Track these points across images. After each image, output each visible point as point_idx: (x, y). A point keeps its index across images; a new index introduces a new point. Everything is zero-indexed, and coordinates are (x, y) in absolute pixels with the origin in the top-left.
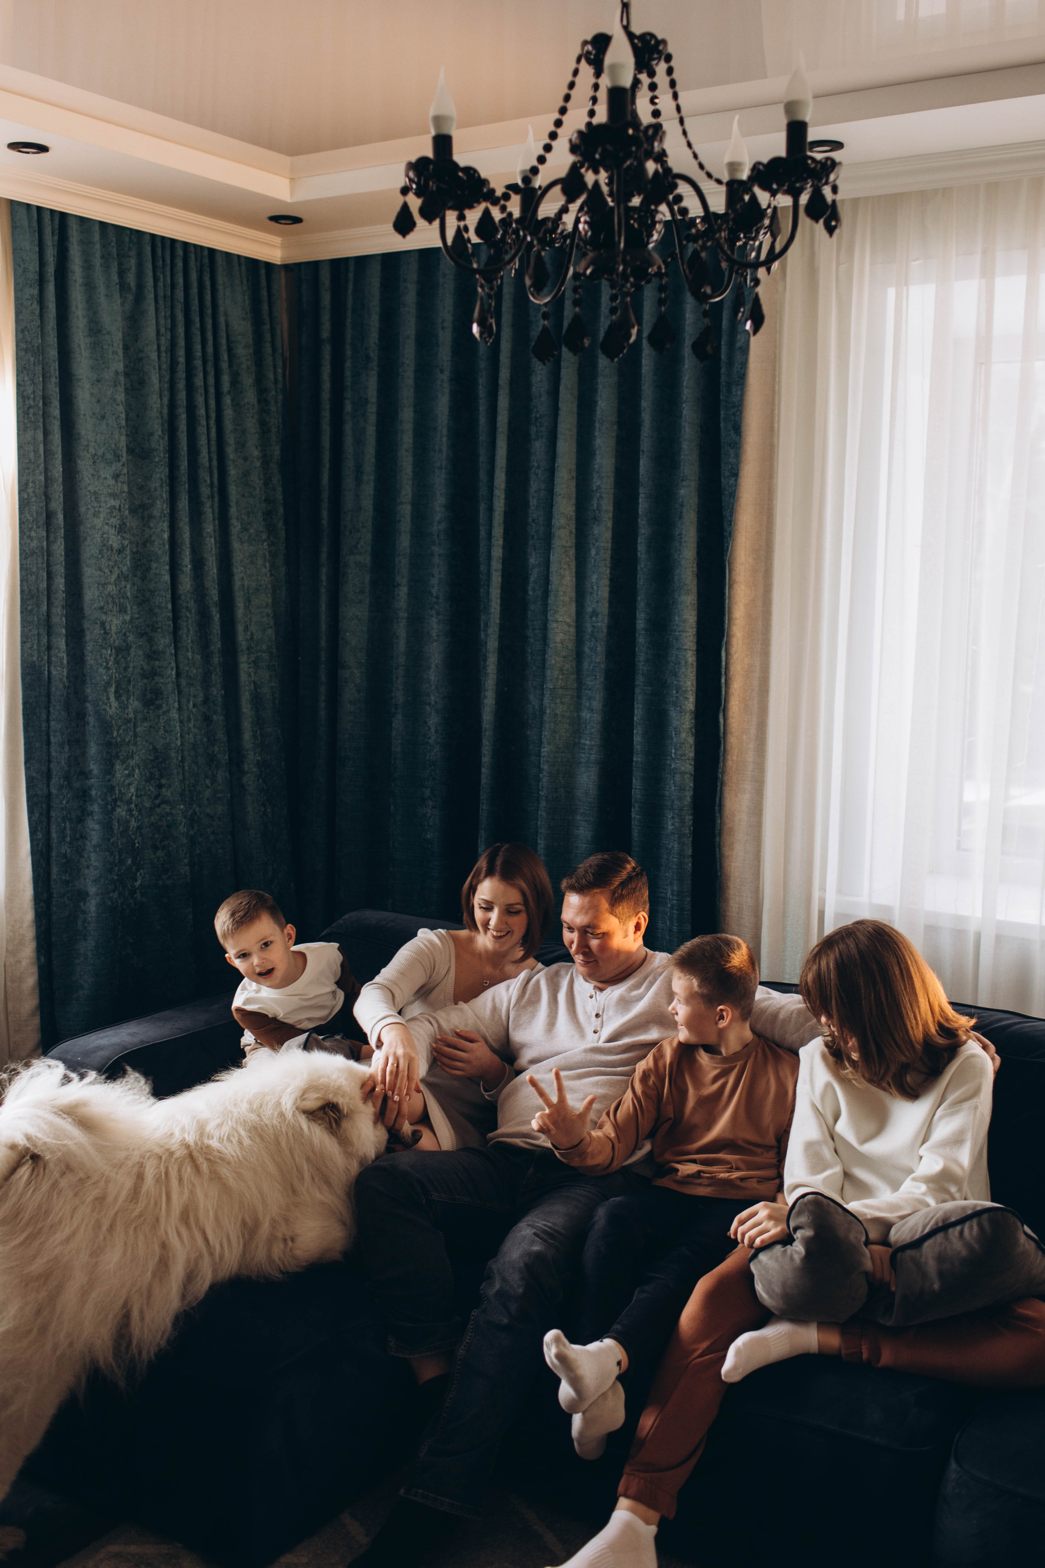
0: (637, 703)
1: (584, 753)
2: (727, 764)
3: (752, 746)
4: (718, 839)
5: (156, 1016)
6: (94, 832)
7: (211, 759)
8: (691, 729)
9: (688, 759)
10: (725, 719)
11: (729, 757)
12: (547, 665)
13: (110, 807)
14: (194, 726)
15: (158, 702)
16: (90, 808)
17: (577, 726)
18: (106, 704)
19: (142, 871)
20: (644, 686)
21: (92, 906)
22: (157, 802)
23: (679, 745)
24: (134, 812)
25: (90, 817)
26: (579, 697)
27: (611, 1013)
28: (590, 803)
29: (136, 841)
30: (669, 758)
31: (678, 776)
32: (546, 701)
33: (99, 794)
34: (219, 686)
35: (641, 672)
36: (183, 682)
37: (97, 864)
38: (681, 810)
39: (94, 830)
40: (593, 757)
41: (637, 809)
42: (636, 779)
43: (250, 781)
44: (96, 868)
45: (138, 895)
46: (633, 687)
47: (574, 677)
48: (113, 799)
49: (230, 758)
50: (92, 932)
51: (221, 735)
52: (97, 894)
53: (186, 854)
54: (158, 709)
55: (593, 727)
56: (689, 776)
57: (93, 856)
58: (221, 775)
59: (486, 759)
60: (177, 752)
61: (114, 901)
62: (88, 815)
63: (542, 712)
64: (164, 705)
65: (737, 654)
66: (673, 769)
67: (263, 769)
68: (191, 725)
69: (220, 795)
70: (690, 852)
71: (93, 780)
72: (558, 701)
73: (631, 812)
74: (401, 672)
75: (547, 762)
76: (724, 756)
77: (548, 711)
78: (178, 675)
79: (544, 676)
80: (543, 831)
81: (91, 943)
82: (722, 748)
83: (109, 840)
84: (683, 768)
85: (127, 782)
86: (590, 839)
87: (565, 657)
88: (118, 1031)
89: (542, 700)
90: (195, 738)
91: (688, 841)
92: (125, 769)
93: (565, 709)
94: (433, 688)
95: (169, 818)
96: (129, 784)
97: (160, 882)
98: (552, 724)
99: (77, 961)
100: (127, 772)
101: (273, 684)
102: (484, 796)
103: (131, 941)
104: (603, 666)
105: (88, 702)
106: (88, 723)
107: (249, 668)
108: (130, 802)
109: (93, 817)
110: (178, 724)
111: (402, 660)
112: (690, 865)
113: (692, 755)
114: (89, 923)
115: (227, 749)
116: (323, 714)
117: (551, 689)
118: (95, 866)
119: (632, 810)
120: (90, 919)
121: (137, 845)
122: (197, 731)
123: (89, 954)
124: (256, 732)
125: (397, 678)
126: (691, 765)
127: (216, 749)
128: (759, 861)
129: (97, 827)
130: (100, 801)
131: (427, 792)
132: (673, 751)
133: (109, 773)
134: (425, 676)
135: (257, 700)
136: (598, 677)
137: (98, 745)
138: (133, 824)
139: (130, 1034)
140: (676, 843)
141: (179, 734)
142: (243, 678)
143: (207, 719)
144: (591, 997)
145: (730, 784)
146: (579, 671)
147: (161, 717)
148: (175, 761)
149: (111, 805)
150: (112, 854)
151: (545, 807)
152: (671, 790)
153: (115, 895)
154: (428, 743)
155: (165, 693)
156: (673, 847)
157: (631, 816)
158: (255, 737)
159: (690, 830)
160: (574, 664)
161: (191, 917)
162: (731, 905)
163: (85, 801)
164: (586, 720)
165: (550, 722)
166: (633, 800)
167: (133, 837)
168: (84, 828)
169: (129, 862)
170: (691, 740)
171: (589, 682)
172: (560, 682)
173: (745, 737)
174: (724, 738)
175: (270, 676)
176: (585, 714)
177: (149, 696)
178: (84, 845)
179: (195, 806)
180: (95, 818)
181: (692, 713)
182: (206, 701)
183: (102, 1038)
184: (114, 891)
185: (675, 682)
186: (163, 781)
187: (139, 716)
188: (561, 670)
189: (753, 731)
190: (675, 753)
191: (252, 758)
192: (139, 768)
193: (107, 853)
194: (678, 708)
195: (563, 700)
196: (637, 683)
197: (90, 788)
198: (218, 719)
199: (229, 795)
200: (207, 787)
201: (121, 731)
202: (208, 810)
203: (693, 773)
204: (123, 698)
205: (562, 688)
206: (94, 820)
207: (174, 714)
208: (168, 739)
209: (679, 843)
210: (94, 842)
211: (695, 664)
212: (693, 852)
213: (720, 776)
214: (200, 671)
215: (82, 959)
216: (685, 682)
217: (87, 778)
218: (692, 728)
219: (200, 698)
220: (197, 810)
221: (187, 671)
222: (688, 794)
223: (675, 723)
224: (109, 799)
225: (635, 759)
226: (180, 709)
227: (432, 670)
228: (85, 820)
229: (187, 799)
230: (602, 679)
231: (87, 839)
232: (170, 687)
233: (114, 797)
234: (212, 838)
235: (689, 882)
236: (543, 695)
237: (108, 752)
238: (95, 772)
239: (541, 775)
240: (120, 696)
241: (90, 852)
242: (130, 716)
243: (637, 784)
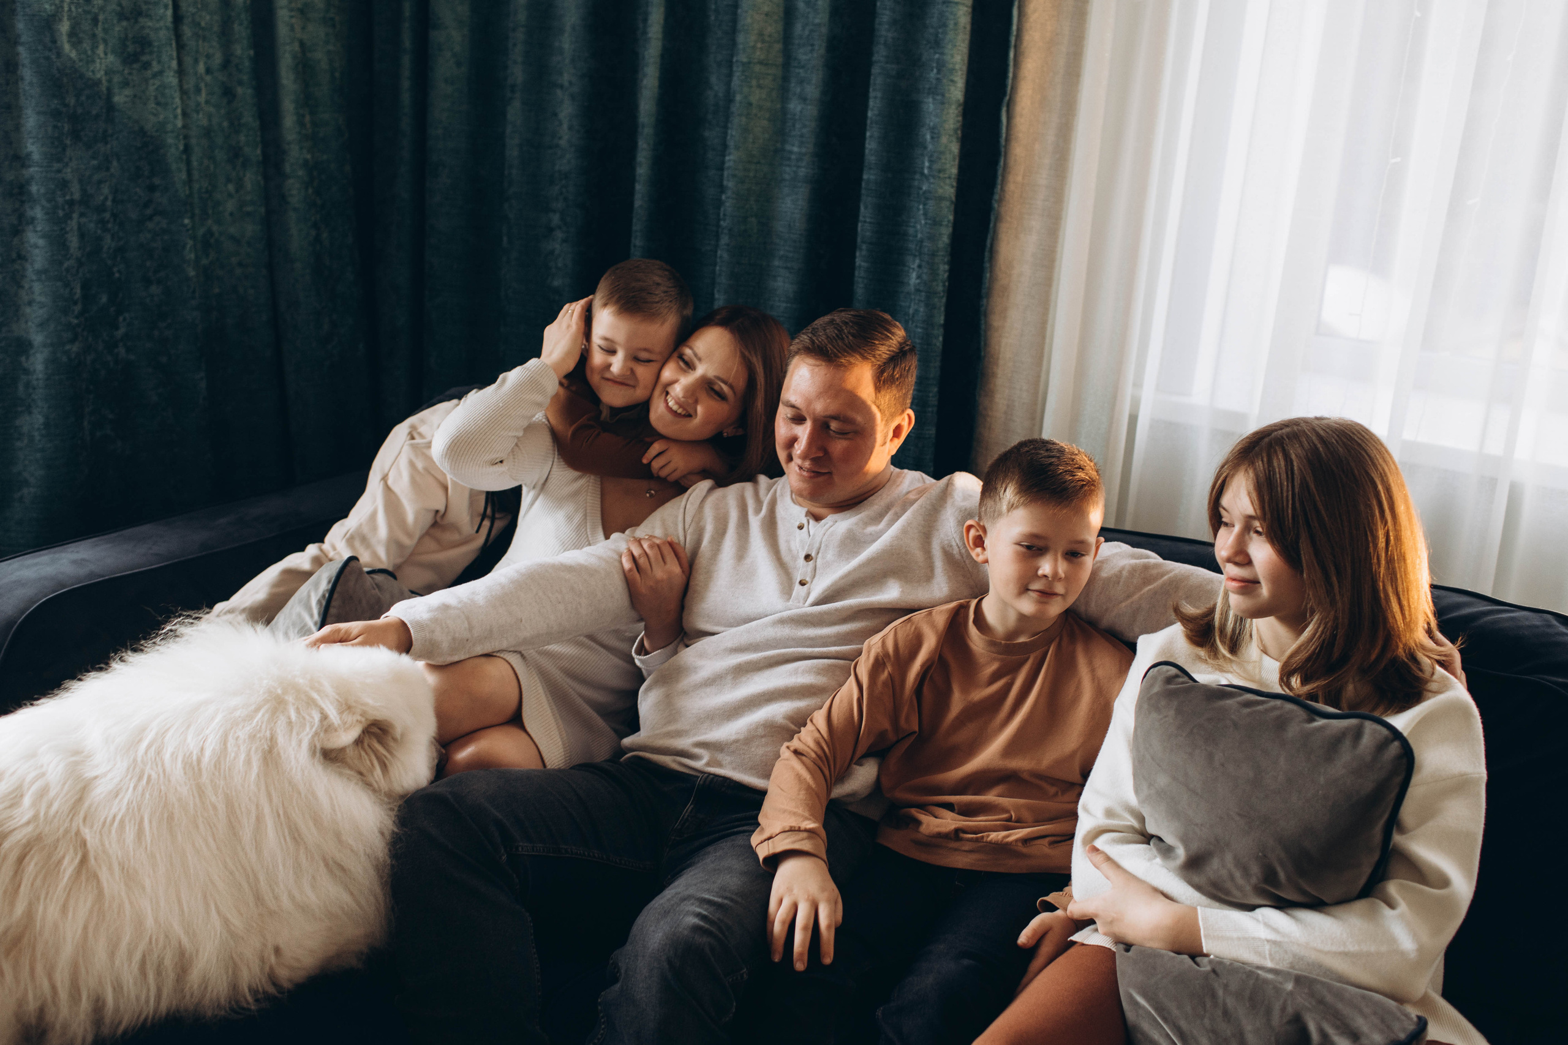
0: (874, 90)
1: (789, 166)
2: (1006, 189)
3: (1047, 161)
4: (985, 301)
5: (128, 532)
6: (37, 251)
7: (235, 154)
8: (955, 130)
9: (950, 178)
10: (1010, 118)
11: (1011, 178)
12: (739, 27)
13: (61, 213)
14: (207, 102)
15: (145, 58)
16: (30, 213)
17: (781, 123)
18: (50, 50)
19: (127, 315)
20: (887, 63)
21: (38, 363)
22: (149, 212)
23: (936, 155)
24: (110, 226)
25: (31, 227)
26: (786, 79)
27: (830, 556)
28: (795, 241)
29: (115, 269)
30: (917, 176)
31: (931, 203)
32: (736, 82)
33: (42, 191)
34: (245, 42)
35: (882, 40)
36: (187, 31)
37: (43, 299)
38: (933, 255)
39: (36, 246)
40: (802, 172)
41: (864, 253)
42: (866, 208)
43: (295, 190)
44: (42, 305)
45: (121, 351)
46: (869, 65)
47: (778, 47)
48: (67, 202)
49: (264, 153)
50: (40, 403)
51: (249, 118)
52: (45, 346)
53: (194, 292)
54: (146, 69)
55: (805, 126)
56: (948, 203)
57: (37, 287)
58: (251, 178)
59: (643, 169)
60: (177, 137)
61: (73, 356)
62: (28, 224)
63: (729, 99)
64: (154, 63)
65: (1036, 15)
66: (925, 192)
67: (315, 173)
68: (202, 98)
69: (249, 209)
70: (941, 320)
71: (32, 169)
72: (754, 83)
73: (854, 257)
74: (520, 35)
75: (734, 176)
76: (1003, 177)
77: (738, 98)
78: (178, 19)
79: (734, 43)
80: (723, 280)
81: (38, 419)
82: (1002, 163)
83: (61, 263)
84: (940, 191)
85: (96, 177)
86: (791, 296)
87: (767, 15)
88: (57, 556)
89: (728, 84)
90: (210, 120)
91: (941, 302)
92: (94, 158)
93: (764, 96)
94: (567, 61)
95: (166, 237)
96: (100, 182)
97: (156, 333)
98: (744, 119)
99: (18, 444)
100: (95, 162)
101: (331, 47)
102: (638, 226)
103: (111, 416)
104: (824, 30)
105: (22, 44)
106: (22, 79)
107: (292, 17)
108: (101, 209)
109: (35, 227)
110: (177, 95)
111: (522, 17)
112: (941, 339)
113: (954, 171)
114: (34, 389)
115: (258, 139)
116: (406, 98)
117: (743, 64)
118: (39, 303)
119: (858, 254)
120: (35, 383)
121: (117, 275)
122: (212, 109)
123: (36, 434)
124: (303, 116)
125: (515, 45)
126: (953, 187)
127: (242, 138)
128: (1044, 338)
129: (41, 242)
130: (44, 203)
131: (556, 219)
132: (927, 164)
133: (59, 160)
134: (557, 44)
135: (305, 68)
136: (816, 48)
137: (39, 113)
138: (108, 242)
139: (74, 562)
140: (922, 304)
141: (179, 111)
142: (282, 31)
143: (228, 93)
144: (801, 527)
145: (1009, 219)
146: (787, 37)
147: (151, 82)
148: (173, 150)
149: (63, 210)
150: (67, 285)
151: (728, 245)
152: (918, 225)
153: (75, 348)
154: (557, 146)
155: (156, 44)
156: (916, 311)
157: (855, 263)
158: (301, 123)
159: (944, 286)
160: (780, 27)
161: (203, 385)
162: (997, 400)
163: (23, 202)
164: (795, 115)
165: (740, 115)
166: (859, 240)
167: (109, 262)
168: (23, 243)
169: (104, 299)
170: (955, 148)
171: (802, 55)
172: (758, 53)
173: (1037, 146)
174: (1005, 147)
175: (327, 35)
176: (795, 106)
177: (131, 48)
178: (24, 269)
179: (210, 222)
180: (39, 229)
181: (960, 105)
182: (226, 64)
183: (28, 567)
184: (72, 341)
185: (937, 56)
186: (157, 181)
187: (117, 79)
188: (761, 34)
189: (1051, 137)
190: (930, 168)
191: (296, 154)
192: (119, 160)
193: (59, 284)
194: (939, 97)
195: (761, 82)
196: (875, 58)
197: (28, 182)
198: (245, 92)
199: (263, 210)
200: (230, 195)
201: (83, 98)
202: (232, 230)
203: (954, 199)
204: (85, 45)
205: (761, 63)
206: (36, 231)
207: (171, 79)
208: (161, 117)
209: (927, 305)
210: (38, 266)
211: (968, 27)
212: (946, 320)
213: (996, 205)
214: (216, 17)
215: (26, 441)
216: (952, 56)
217: (23, 166)
218: (957, 129)
219: (218, 59)
220: (215, 228)
221: (193, 14)
222: (945, 234)
223: (931, 120)
224: (60, 200)
225: (865, 177)
226: (181, 72)
227: (566, 35)
228: (23, 231)
229: (197, 211)
230: (822, 51)
231: (27, 260)
232: (163, 34)
233: (68, 197)
234: (238, 271)
235: (938, 364)
236: (730, 75)
237: (55, 127)
238: (36, 157)
239: (724, 197)
240: (80, 42)
241: (32, 281)
242: (98, 76)
243: (866, 213)
